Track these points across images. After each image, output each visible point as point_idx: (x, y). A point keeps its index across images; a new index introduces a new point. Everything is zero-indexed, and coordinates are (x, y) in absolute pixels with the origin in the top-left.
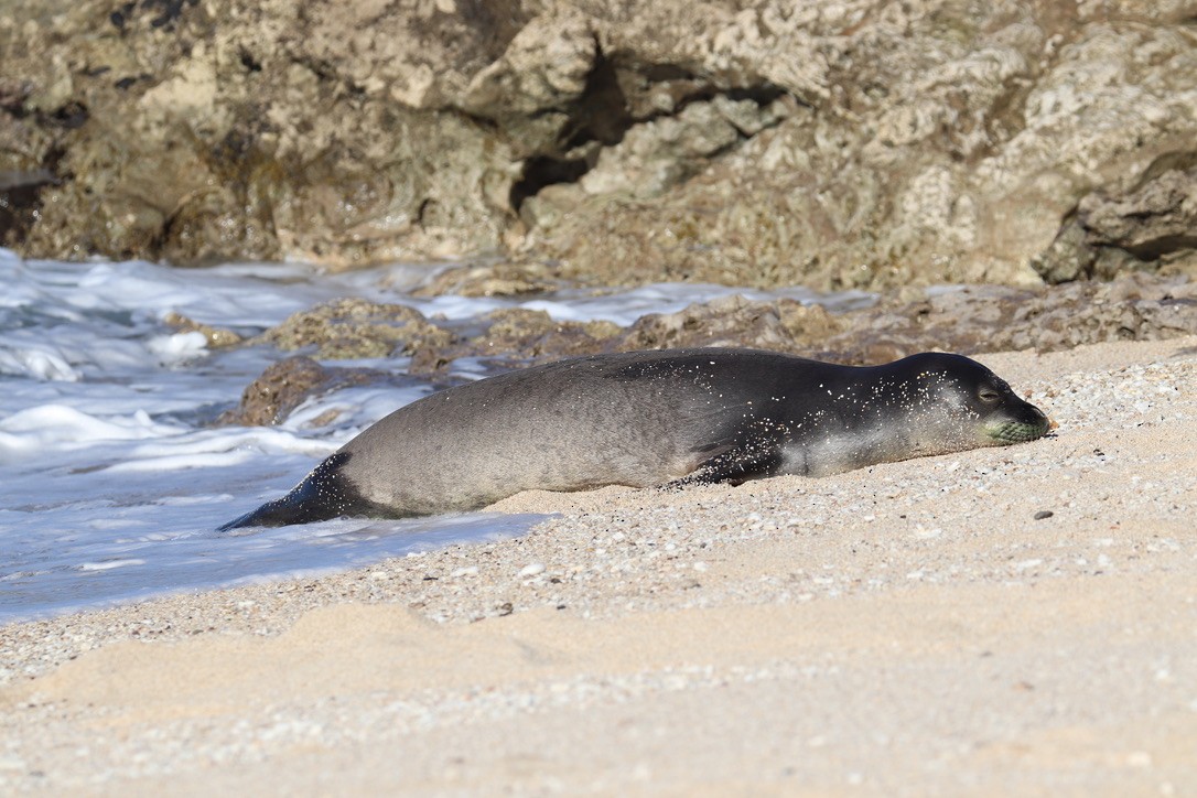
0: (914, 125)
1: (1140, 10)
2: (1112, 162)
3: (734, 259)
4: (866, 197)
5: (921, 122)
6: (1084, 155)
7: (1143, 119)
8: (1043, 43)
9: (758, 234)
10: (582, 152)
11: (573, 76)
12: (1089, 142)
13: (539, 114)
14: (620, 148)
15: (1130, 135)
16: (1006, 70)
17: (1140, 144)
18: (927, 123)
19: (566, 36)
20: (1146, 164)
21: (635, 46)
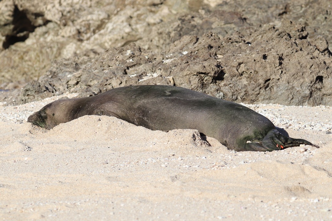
0: (70, 32)
1: (141, 2)
2: (115, 43)
3: (28, 65)
4: (55, 50)
5: (72, 31)
6: (108, 41)
7: (124, 31)
8: (114, 10)
9: (36, 58)
10: (22, 34)
11: (9, 15)
12: (110, 37)
13: (6, 25)
14: (34, 33)
15: (120, 36)
16: (101, 17)
17: (123, 38)
18: (73, 31)
19: (6, 6)
20: (123, 43)
21: (28, 8)
